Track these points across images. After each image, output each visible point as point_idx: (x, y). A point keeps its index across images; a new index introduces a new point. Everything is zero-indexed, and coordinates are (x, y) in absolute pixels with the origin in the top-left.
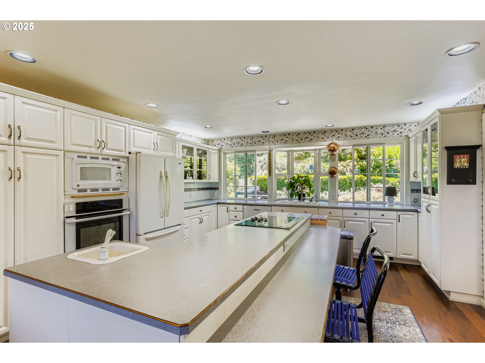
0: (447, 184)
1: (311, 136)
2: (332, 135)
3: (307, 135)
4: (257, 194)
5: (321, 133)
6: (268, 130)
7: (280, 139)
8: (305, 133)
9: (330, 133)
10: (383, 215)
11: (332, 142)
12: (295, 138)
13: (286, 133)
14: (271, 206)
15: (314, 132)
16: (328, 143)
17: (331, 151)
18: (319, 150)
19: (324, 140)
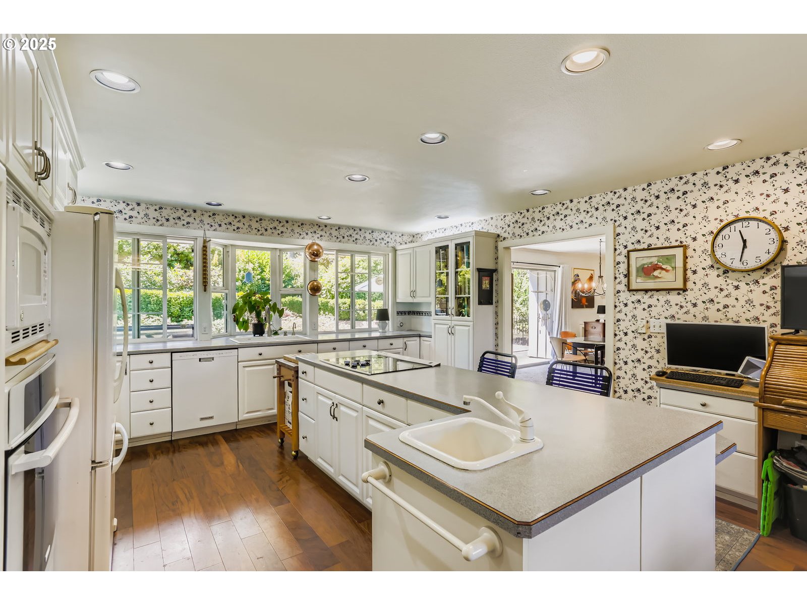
0: (479, 304)
1: (282, 226)
2: (312, 230)
3: (276, 224)
4: (168, 328)
5: (297, 225)
6: (220, 202)
7: (227, 221)
8: (272, 219)
9: (310, 227)
10: (391, 344)
11: (314, 241)
12: (255, 225)
13: (239, 213)
14: (237, 348)
15: (287, 222)
16: (308, 241)
17: (313, 255)
18: (280, 250)
19: (302, 236)
